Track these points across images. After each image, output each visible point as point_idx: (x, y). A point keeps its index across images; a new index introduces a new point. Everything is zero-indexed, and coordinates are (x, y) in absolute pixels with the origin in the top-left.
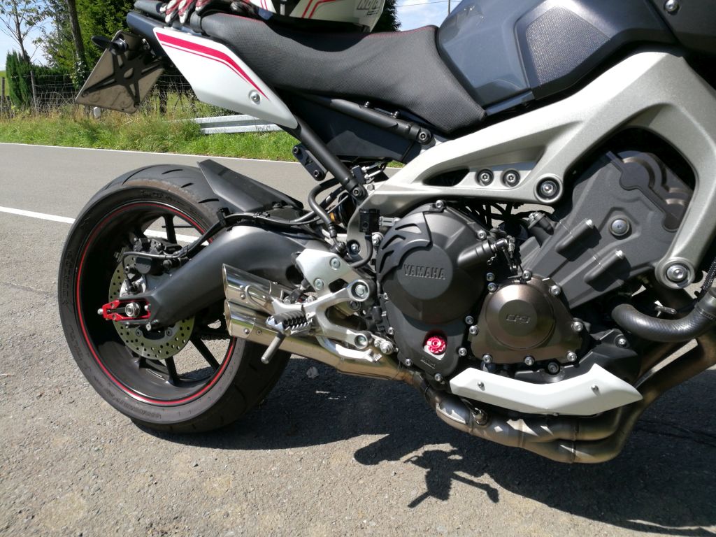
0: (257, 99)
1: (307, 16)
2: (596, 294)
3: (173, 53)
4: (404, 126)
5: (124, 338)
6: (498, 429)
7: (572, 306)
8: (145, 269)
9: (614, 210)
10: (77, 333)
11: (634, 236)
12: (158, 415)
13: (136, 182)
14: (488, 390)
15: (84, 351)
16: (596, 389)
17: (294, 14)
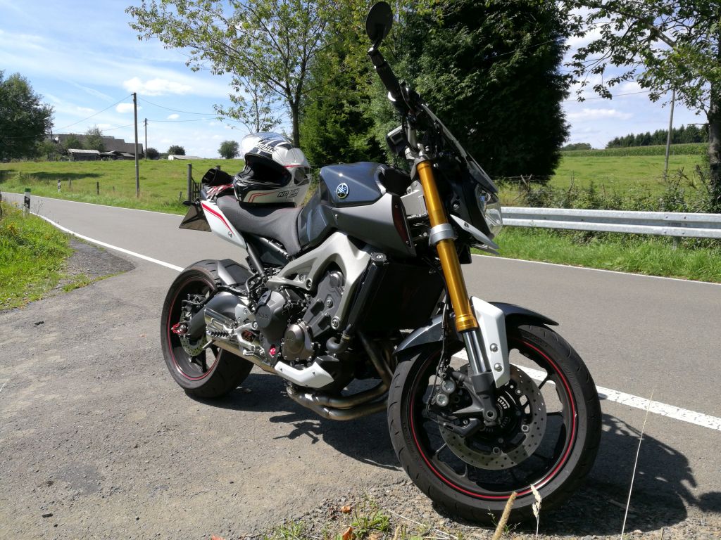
0: (231, 235)
1: (251, 201)
2: (322, 331)
3: (207, 213)
4: (282, 251)
5: (182, 344)
6: (301, 397)
7: (315, 336)
8: (189, 309)
9: (329, 295)
10: (166, 340)
11: (333, 307)
12: (189, 384)
13: (194, 268)
14: (284, 372)
15: (167, 350)
16: (314, 373)
17: (244, 201)
